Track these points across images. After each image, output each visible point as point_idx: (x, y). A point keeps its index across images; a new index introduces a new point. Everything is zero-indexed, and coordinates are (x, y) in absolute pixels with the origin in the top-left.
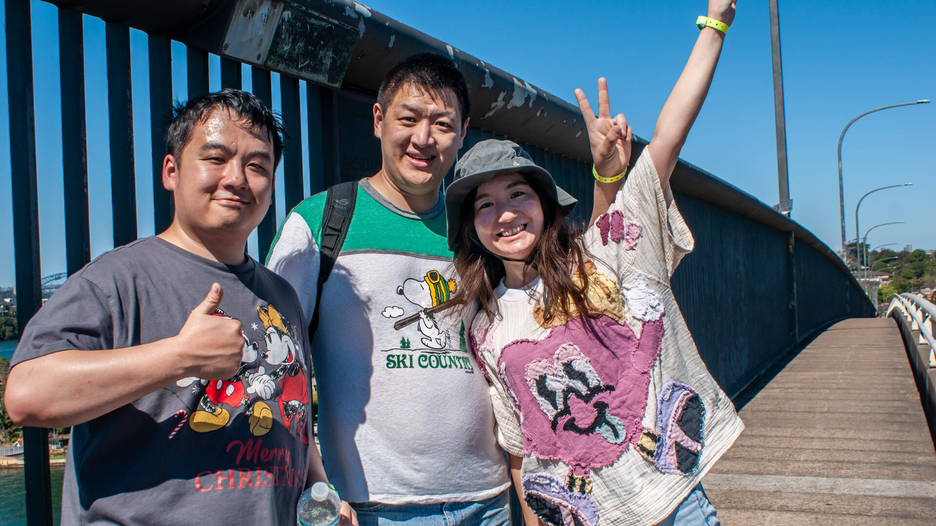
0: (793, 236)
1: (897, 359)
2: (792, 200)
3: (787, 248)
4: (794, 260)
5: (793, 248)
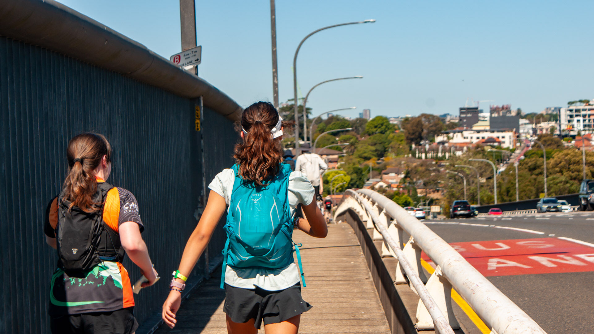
0: (202, 105)
1: (359, 302)
2: (201, 47)
3: (193, 125)
4: (202, 141)
5: (201, 124)
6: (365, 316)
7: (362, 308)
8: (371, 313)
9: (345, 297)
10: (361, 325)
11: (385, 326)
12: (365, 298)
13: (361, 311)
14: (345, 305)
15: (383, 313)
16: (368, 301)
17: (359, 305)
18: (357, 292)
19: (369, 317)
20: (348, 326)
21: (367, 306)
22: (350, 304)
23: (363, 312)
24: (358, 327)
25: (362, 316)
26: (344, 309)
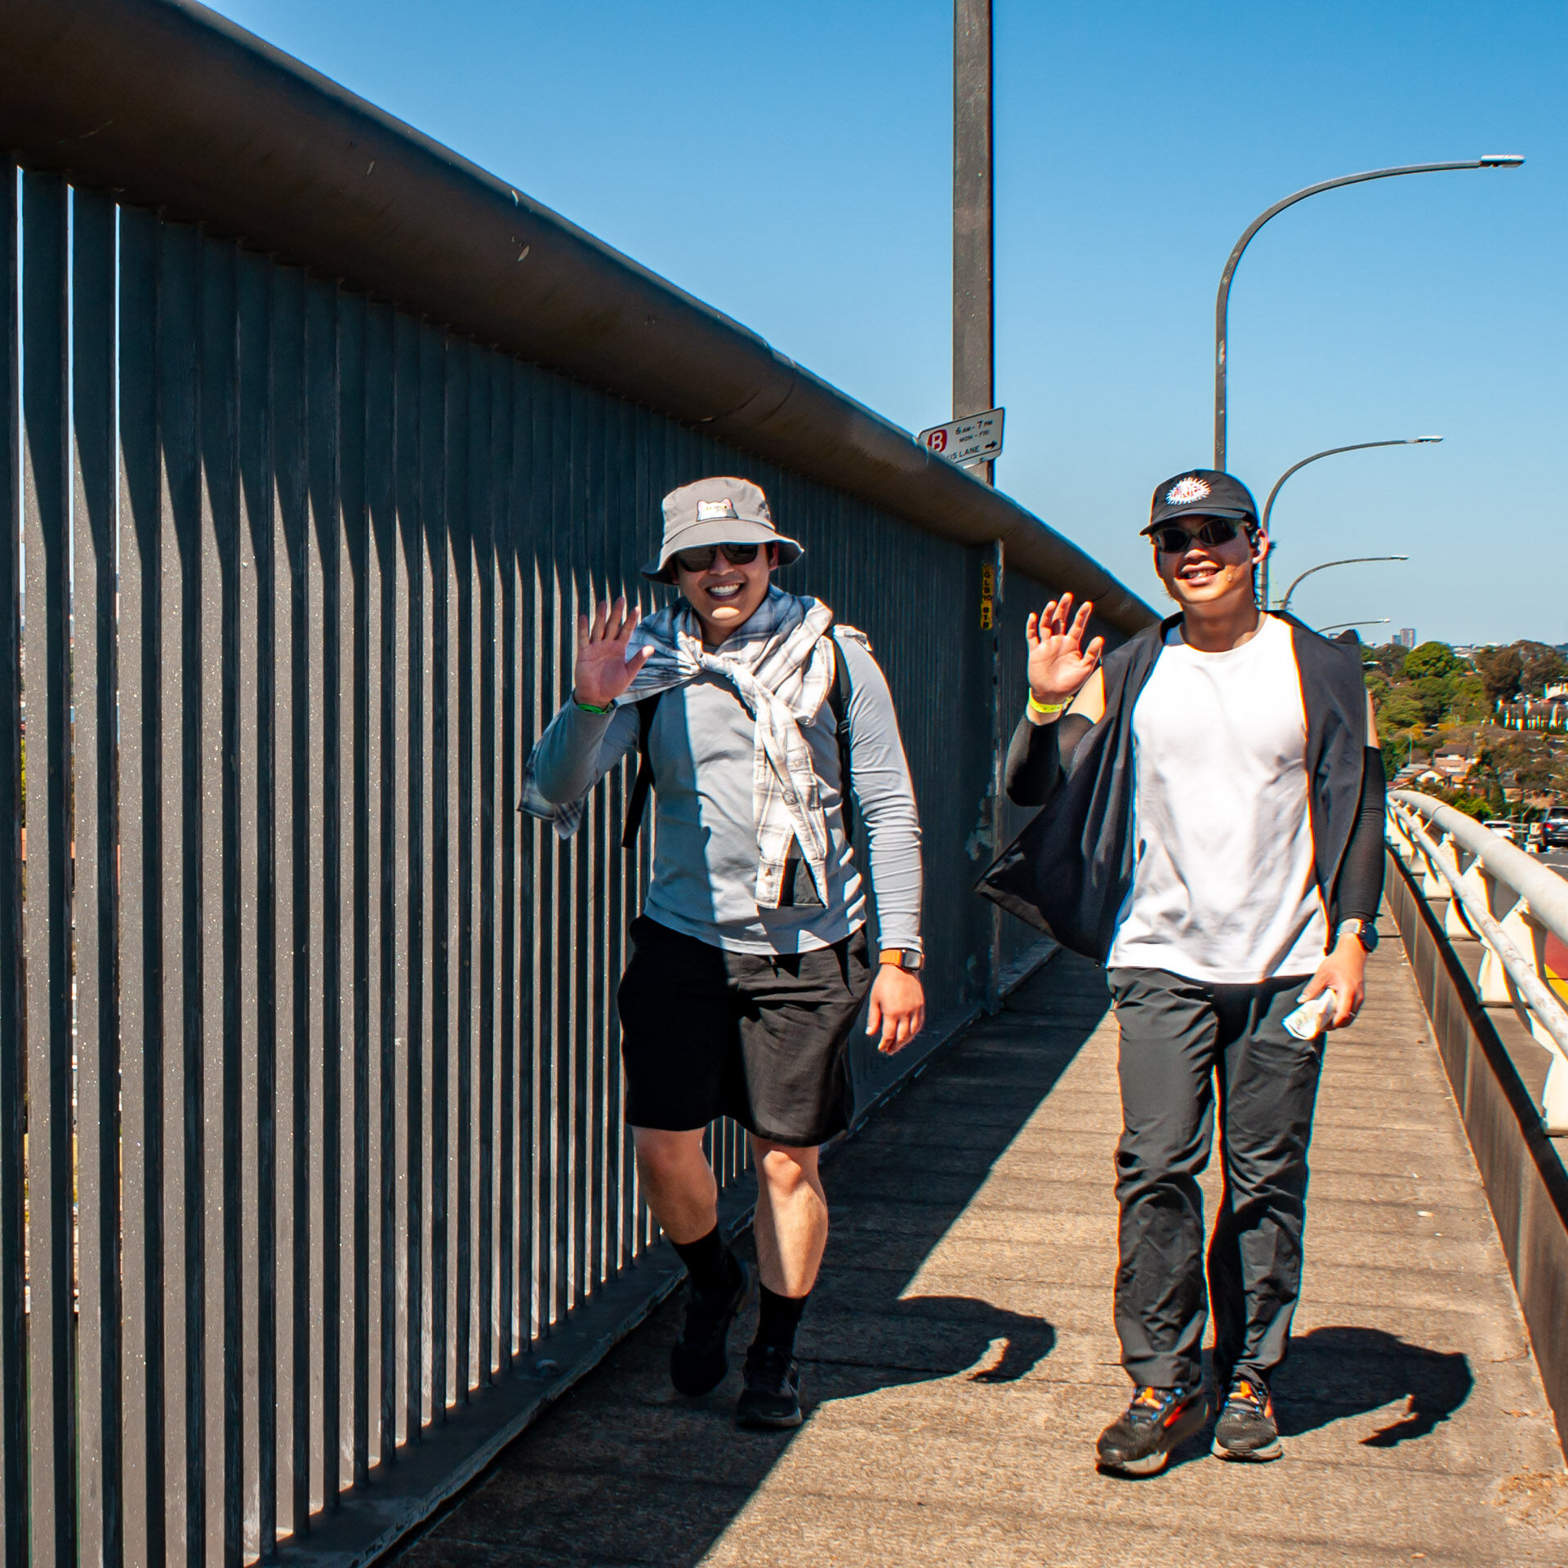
0: (1001, 562)
2: (1003, 410)
3: (974, 612)
5: (995, 611)
6: (1423, 1193)
7: (1412, 1158)
8: (1440, 1179)
9: (1362, 1108)
10: (1411, 1230)
11: (1489, 1246)
12: (1418, 1116)
13: (1408, 1167)
14: (1360, 1139)
15: (1478, 1185)
16: (1430, 1127)
17: (1403, 1144)
18: (1395, 1091)
19: (1437, 1198)
20: (1368, 1231)
21: (1427, 1150)
22: (1376, 1137)
23: (1416, 1176)
24: (1403, 1241)
25: (1414, 1193)
26: (1356, 1155)
